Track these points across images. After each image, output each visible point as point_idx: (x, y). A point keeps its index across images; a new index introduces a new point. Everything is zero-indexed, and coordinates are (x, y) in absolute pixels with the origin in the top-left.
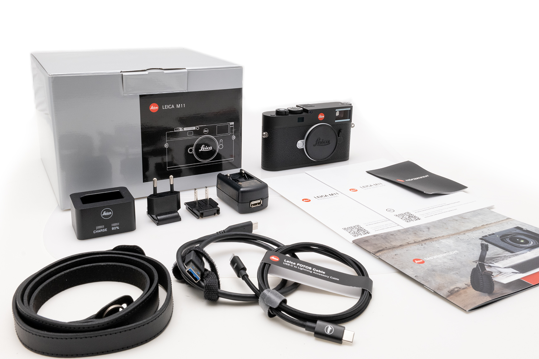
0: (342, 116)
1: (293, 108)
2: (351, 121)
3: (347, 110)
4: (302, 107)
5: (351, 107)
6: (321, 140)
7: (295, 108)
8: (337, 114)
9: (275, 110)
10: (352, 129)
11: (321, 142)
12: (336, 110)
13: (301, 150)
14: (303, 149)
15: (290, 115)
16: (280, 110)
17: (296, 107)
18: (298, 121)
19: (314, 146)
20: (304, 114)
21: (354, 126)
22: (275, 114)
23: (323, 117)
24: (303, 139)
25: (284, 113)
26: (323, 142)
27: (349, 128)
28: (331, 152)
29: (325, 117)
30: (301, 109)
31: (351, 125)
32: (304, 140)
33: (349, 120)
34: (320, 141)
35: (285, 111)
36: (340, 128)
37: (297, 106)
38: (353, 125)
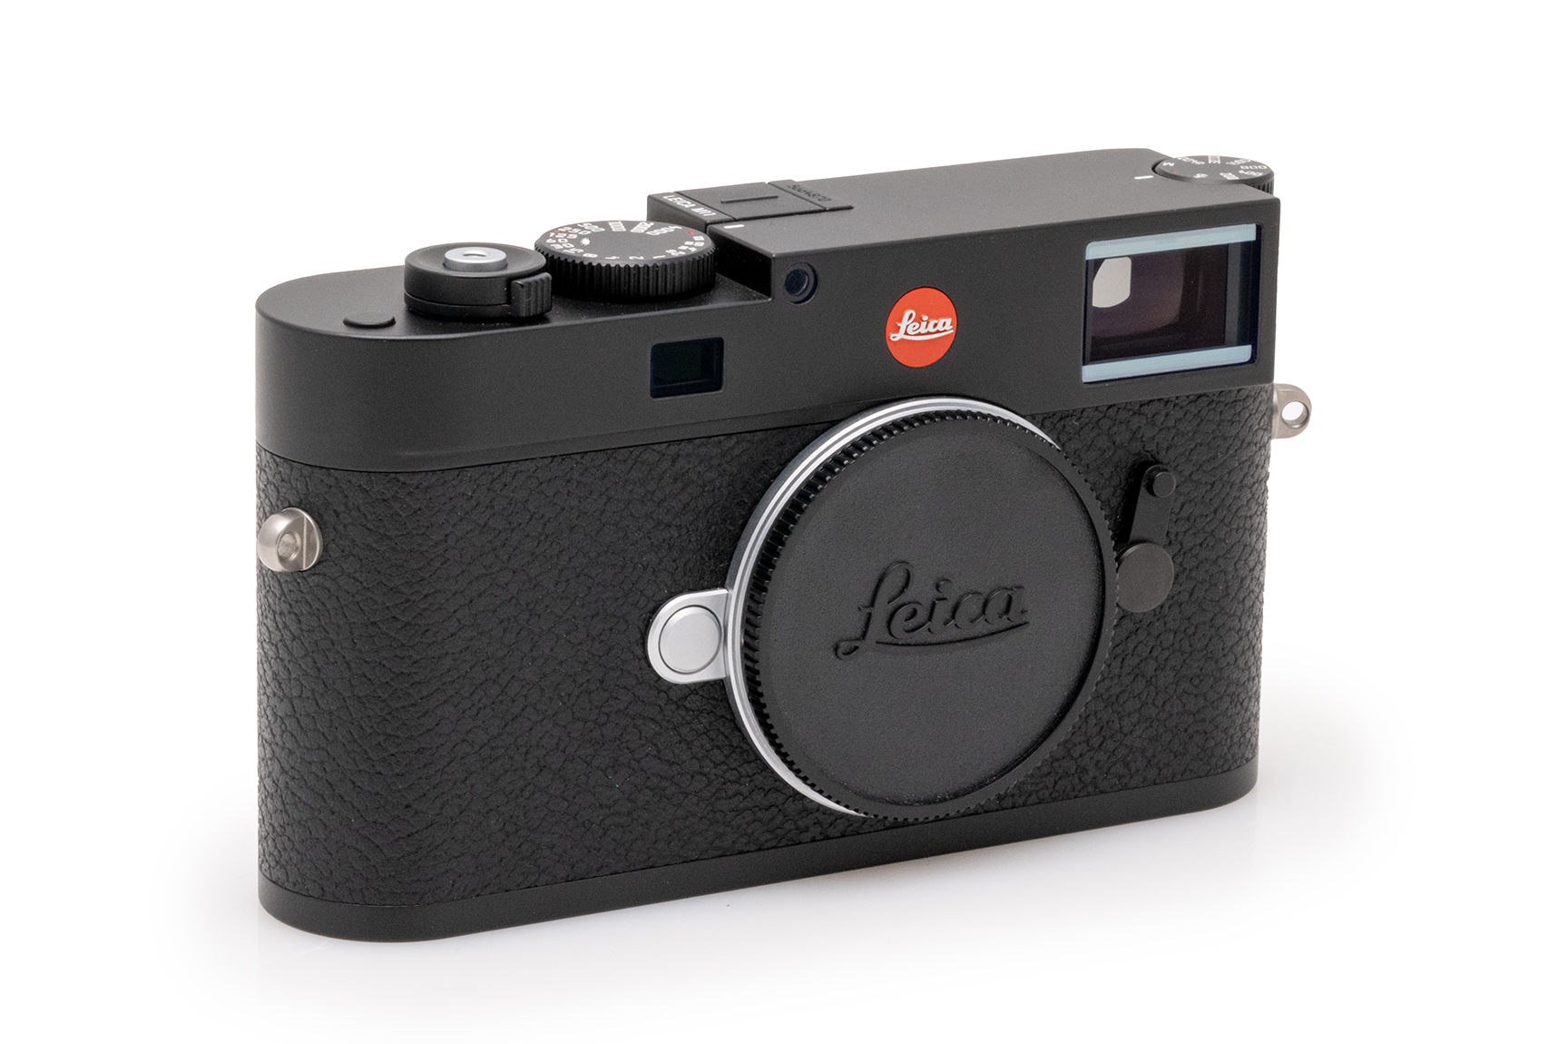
0: (1168, 308)
1: (603, 235)
2: (1262, 362)
3: (1223, 250)
4: (704, 227)
5: (1266, 215)
6: (921, 591)
7: (627, 236)
8: (1111, 289)
9: (402, 263)
10: (1279, 449)
11: (922, 614)
12: (1093, 251)
13: (691, 703)
14: (719, 688)
15: (559, 320)
16: (446, 264)
17: (651, 218)
18: (656, 380)
19: (845, 650)
20: (726, 300)
21: (1305, 420)
22: (393, 305)
23: (946, 326)
24: (719, 578)
25: (498, 296)
26: (942, 610)
27: (1246, 444)
28: (1039, 725)
29: (959, 326)
30: (698, 243)
31: (1272, 411)
32: (731, 599)
33: (1241, 353)
34: (910, 594)
35: (510, 280)
36: (1136, 447)
37: (660, 210)
38: (1291, 411)
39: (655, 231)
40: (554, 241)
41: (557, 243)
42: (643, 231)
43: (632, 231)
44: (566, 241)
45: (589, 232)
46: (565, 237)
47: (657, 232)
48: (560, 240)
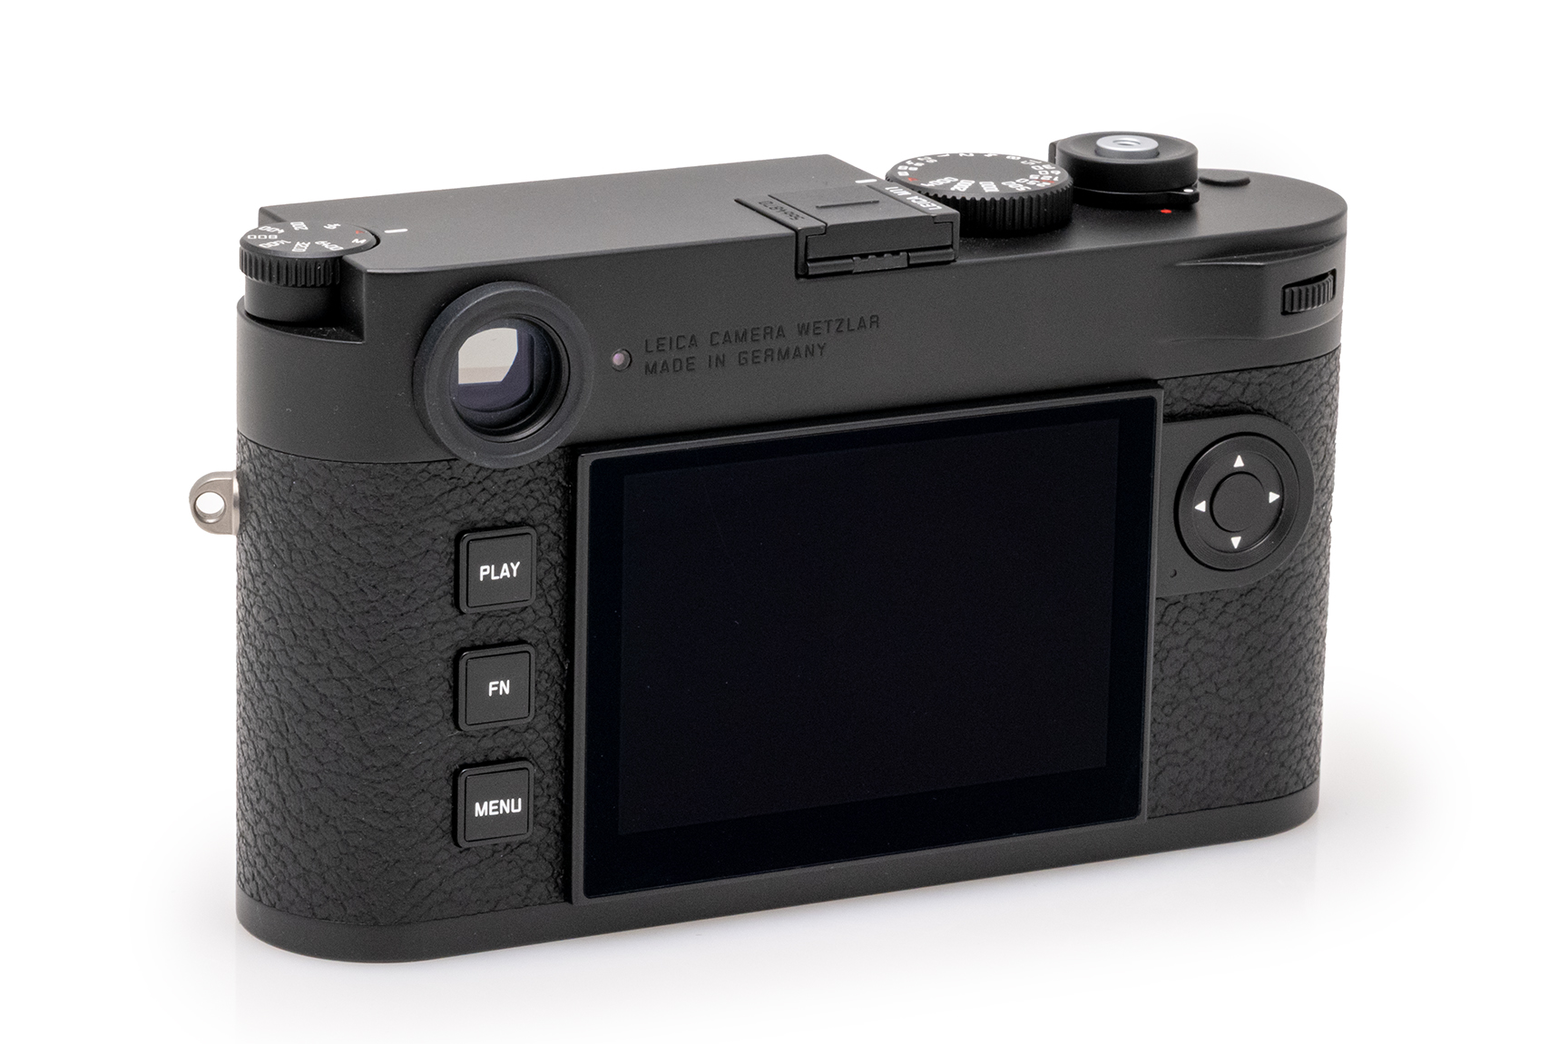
39: (949, 182)
40: (1052, 172)
41: (1049, 171)
42: (962, 181)
43: (973, 182)
44: (1040, 172)
45: (1018, 181)
46: (1042, 176)
47: (948, 180)
48: (1047, 173)
